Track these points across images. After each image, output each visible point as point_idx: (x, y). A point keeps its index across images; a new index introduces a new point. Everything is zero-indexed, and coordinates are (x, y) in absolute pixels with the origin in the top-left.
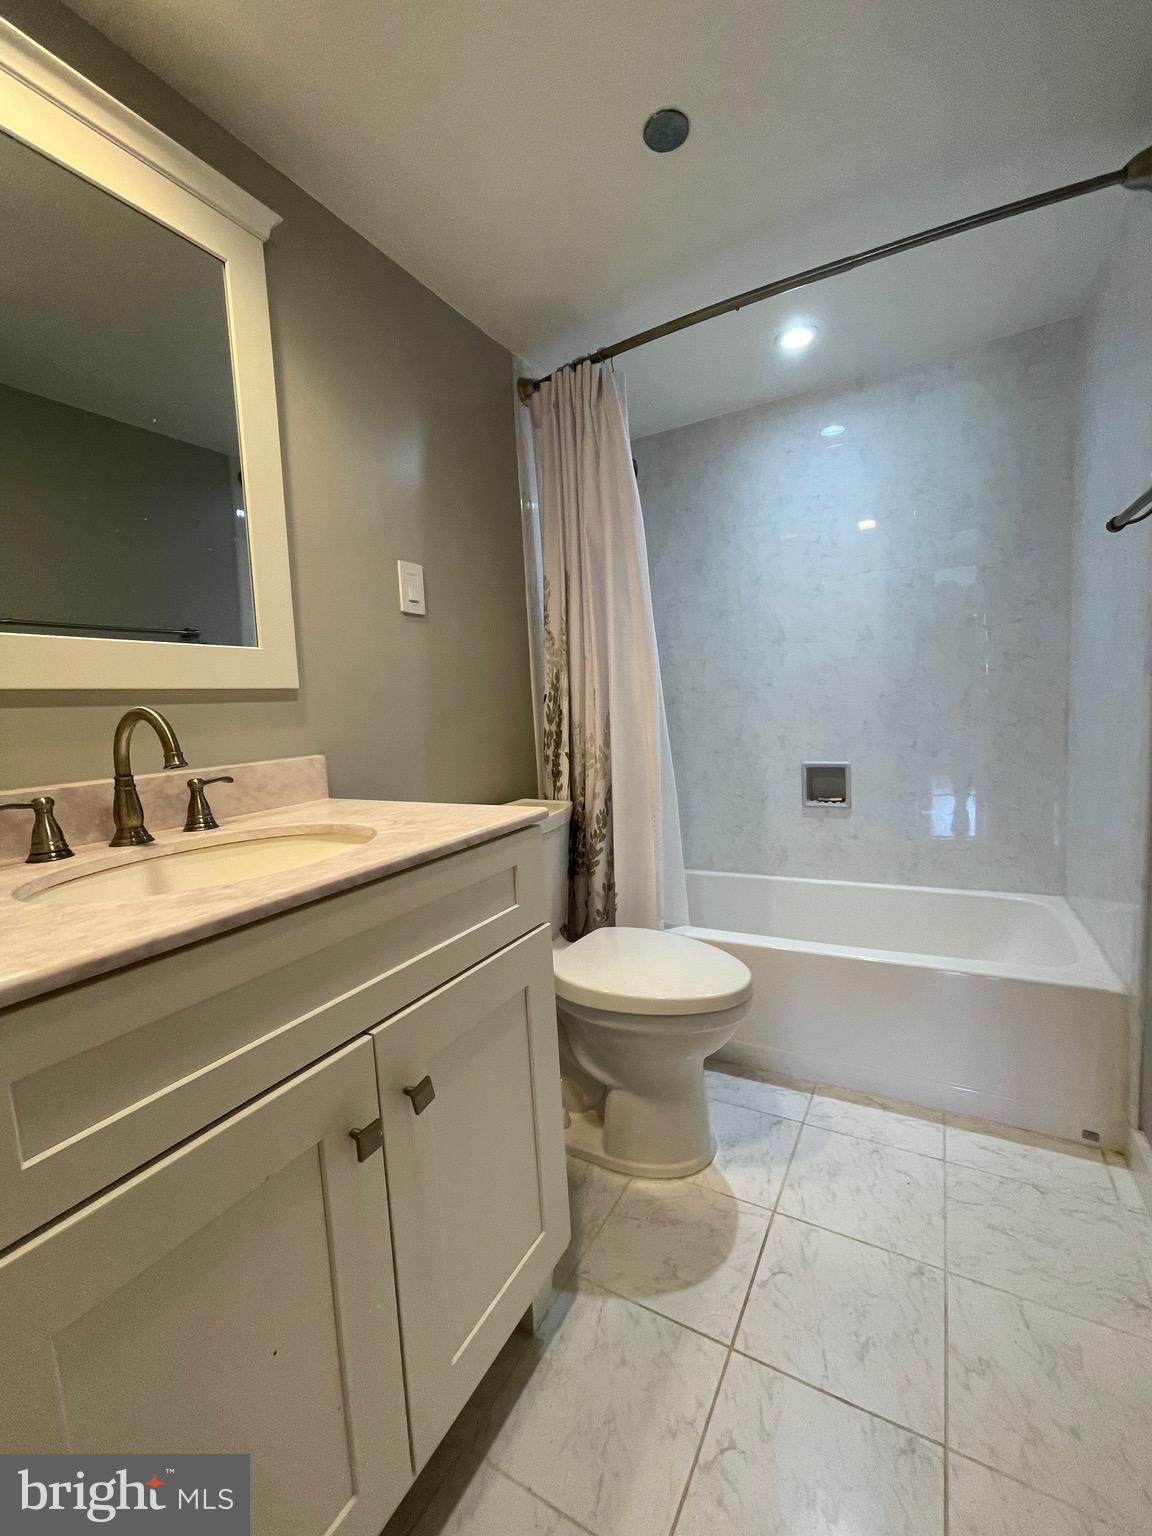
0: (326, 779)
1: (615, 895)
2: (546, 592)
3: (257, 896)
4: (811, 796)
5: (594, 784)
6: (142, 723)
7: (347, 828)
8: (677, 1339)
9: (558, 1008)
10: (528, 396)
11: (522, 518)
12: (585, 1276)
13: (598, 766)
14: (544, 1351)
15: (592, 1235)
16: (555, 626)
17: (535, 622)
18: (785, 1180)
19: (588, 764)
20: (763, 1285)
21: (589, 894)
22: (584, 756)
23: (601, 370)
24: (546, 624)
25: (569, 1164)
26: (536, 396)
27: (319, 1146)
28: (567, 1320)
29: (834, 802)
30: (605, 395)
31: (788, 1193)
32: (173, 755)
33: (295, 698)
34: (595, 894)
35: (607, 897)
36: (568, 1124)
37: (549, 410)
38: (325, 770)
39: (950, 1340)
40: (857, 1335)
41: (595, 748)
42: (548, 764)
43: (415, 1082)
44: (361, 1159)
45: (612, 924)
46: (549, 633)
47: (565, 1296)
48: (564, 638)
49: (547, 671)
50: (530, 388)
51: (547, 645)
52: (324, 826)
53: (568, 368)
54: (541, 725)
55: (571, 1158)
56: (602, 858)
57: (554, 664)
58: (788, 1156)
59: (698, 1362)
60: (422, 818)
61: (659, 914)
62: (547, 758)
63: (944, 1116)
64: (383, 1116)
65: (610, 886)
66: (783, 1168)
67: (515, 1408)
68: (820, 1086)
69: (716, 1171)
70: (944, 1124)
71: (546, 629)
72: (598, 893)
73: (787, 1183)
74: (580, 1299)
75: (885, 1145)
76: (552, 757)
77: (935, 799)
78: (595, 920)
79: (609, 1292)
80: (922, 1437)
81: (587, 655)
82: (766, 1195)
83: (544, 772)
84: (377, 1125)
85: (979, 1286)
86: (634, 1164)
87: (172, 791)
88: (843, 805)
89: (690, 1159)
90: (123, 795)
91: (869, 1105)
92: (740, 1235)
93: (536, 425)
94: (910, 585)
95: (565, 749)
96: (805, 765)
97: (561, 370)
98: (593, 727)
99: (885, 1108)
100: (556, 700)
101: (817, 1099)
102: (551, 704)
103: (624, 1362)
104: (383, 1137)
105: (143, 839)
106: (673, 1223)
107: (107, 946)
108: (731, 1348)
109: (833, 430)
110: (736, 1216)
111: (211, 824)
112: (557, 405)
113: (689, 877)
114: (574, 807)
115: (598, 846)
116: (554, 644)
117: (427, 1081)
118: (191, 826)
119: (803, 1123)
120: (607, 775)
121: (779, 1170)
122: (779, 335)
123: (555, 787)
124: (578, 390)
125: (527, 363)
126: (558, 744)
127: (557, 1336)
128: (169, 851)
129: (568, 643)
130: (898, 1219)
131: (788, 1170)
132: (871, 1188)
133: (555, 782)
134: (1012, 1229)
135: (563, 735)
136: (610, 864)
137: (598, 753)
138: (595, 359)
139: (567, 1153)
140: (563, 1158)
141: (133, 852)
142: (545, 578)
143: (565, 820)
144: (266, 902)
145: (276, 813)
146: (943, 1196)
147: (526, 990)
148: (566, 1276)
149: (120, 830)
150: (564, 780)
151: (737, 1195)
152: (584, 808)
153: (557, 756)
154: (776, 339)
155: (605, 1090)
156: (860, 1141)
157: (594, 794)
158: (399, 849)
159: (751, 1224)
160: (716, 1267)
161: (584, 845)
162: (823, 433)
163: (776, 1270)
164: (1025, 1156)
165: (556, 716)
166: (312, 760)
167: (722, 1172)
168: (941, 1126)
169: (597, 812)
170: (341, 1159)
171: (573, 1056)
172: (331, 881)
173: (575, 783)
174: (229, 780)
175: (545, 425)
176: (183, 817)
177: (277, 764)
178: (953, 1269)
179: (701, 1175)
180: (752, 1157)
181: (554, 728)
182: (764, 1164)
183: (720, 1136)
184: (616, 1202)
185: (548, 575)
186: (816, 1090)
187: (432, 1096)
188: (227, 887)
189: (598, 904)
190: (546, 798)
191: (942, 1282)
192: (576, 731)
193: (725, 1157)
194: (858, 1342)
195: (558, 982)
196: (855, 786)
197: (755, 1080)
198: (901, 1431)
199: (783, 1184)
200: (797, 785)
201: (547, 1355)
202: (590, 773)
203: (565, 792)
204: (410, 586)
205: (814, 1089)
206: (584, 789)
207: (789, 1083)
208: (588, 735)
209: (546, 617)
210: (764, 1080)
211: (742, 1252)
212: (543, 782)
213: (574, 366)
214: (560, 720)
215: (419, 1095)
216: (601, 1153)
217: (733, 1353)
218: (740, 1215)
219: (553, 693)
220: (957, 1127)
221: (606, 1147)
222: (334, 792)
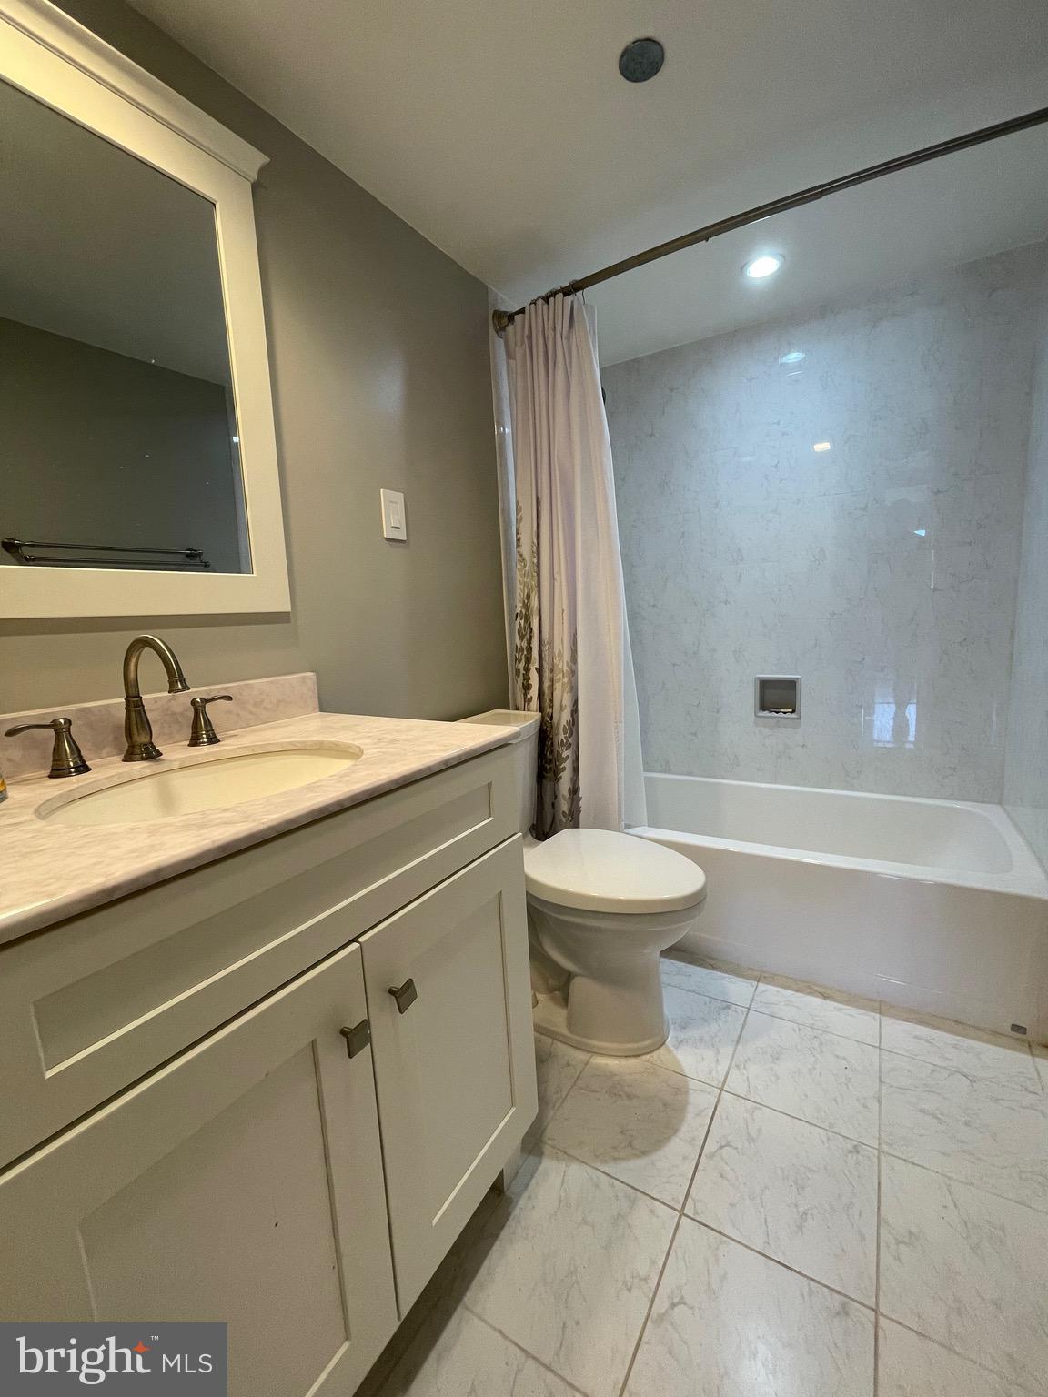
0: (316, 695)
1: (579, 799)
2: (519, 516)
3: (254, 821)
4: (763, 707)
5: (562, 697)
6: (147, 650)
7: (336, 744)
8: (633, 1202)
9: (528, 904)
10: (503, 329)
11: (497, 445)
12: (550, 1142)
13: (566, 680)
14: (514, 1207)
15: (556, 1107)
16: (526, 549)
17: (508, 543)
18: (732, 1060)
19: (556, 678)
20: (711, 1156)
21: (556, 797)
22: (552, 671)
23: (572, 302)
24: (518, 546)
25: (537, 1041)
26: (510, 328)
27: (313, 1044)
28: (533, 1181)
29: (785, 713)
30: (576, 324)
31: (734, 1074)
32: (176, 680)
33: (289, 621)
34: (561, 796)
35: (572, 800)
36: (536, 1003)
37: (523, 343)
38: (316, 687)
39: (882, 1213)
40: (796, 1206)
41: (563, 664)
42: (519, 677)
43: (399, 983)
44: (351, 1055)
45: (577, 826)
46: (521, 555)
47: (532, 1160)
48: (535, 561)
49: (518, 591)
50: (505, 320)
51: (519, 566)
52: (316, 743)
53: (541, 301)
54: (513, 641)
55: (537, 1035)
56: (568, 765)
57: (525, 584)
58: (735, 1038)
59: (652, 1224)
60: (404, 737)
61: (620, 816)
62: (518, 672)
63: (880, 1006)
64: (371, 1015)
65: (575, 791)
66: (730, 1049)
67: (488, 1258)
68: (766, 975)
69: (669, 1051)
70: (880, 1013)
71: (519, 552)
72: (565, 799)
73: (734, 1064)
74: (547, 1163)
75: (824, 1031)
76: (522, 672)
77: (876, 705)
78: (561, 820)
79: (573, 1158)
80: (856, 1301)
81: (556, 576)
82: (714, 1074)
83: (515, 685)
84: (365, 1024)
85: (910, 1165)
86: (595, 1043)
87: (178, 710)
88: (793, 715)
89: (644, 1040)
90: (133, 715)
91: (809, 994)
92: (691, 1110)
93: (510, 356)
94: (865, 508)
95: (534, 665)
96: (759, 678)
97: (534, 302)
98: (561, 645)
99: (825, 997)
100: (526, 618)
101: (762, 986)
102: (522, 622)
103: (585, 1222)
104: (370, 1035)
105: (152, 754)
106: (630, 1097)
107: (117, 874)
108: (682, 1213)
109: (793, 357)
110: (687, 1093)
111: (213, 740)
112: (530, 337)
113: (648, 780)
114: (543, 717)
115: (564, 755)
116: (525, 566)
117: (410, 983)
118: (195, 742)
119: (749, 1009)
120: (574, 689)
121: (727, 1050)
122: (745, 264)
123: (525, 698)
124: (551, 322)
125: (501, 295)
126: (528, 660)
127: (525, 1195)
128: (176, 765)
129: (538, 565)
130: (835, 1100)
131: (735, 1051)
132: (810, 1071)
133: (525, 695)
134: (942, 1114)
135: (534, 651)
136: (576, 770)
137: (565, 668)
138: (567, 291)
139: (535, 1030)
140: (532, 1034)
141: (142, 768)
142: (517, 503)
143: (534, 731)
144: (261, 827)
145: (272, 728)
146: (878, 1080)
147: (500, 895)
148: (533, 1143)
149: (132, 747)
150: (534, 692)
151: (687, 1073)
152: (551, 719)
153: (527, 670)
154: (742, 268)
155: (570, 976)
156: (801, 1027)
157: (561, 706)
158: (384, 770)
159: (700, 1100)
160: (669, 1138)
161: (552, 752)
162: (784, 360)
163: (723, 1144)
164: (955, 1046)
165: (526, 633)
166: (304, 678)
167: (675, 1052)
168: (877, 1016)
169: (564, 722)
170: (333, 1055)
171: (541, 945)
172: (321, 805)
173: (544, 695)
174: (229, 698)
175: (518, 356)
176: (188, 732)
177: (272, 682)
178: (885, 1147)
179: (655, 1054)
180: (701, 1039)
181: (525, 644)
182: (713, 1046)
183: (673, 1019)
184: (579, 1076)
185: (520, 500)
186: (762, 978)
187: (414, 996)
188: (226, 810)
189: (564, 806)
190: (517, 709)
191: (876, 1160)
192: (545, 648)
193: (677, 1037)
194: (798, 1212)
195: (529, 880)
196: (805, 699)
197: (705, 967)
198: (836, 1295)
199: (731, 1064)
200: (750, 696)
201: (517, 1212)
202: (558, 686)
203: (535, 704)
204: (392, 514)
205: (759, 976)
206: (552, 701)
207: (736, 970)
208: (556, 652)
209: (518, 540)
210: (713, 968)
211: (692, 1125)
212: (514, 693)
213: (546, 299)
214: (531, 637)
215: (403, 995)
216: (566, 1032)
217: (683, 1218)
218: (691, 1092)
219: (524, 611)
220: (891, 1016)
221: (570, 1025)
222: (325, 706)
